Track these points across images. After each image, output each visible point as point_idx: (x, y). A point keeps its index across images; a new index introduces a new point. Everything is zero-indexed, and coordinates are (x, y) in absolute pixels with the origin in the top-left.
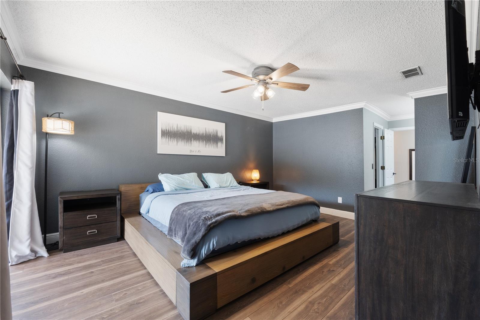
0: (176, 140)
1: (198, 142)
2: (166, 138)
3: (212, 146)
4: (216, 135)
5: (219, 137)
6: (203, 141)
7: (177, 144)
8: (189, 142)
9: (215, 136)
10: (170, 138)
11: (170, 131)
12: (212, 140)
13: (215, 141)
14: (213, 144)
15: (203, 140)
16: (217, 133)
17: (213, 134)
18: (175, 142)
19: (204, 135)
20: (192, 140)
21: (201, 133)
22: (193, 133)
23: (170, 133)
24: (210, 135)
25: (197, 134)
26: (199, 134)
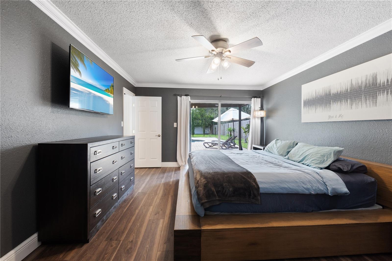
0: (314, 107)
1: (339, 103)
2: (307, 107)
3: (364, 105)
4: (373, 84)
5: (380, 84)
6: (347, 101)
7: (316, 111)
8: (328, 106)
9: (369, 86)
10: (309, 106)
11: (309, 99)
12: (364, 94)
13: (369, 95)
14: (366, 100)
15: (347, 99)
16: (375, 78)
17: (366, 84)
18: (314, 109)
19: (349, 90)
20: (332, 103)
21: (344, 89)
22: (333, 94)
23: (310, 101)
24: (360, 87)
25: (337, 93)
26: (340, 93)
